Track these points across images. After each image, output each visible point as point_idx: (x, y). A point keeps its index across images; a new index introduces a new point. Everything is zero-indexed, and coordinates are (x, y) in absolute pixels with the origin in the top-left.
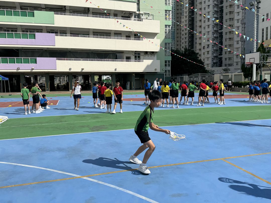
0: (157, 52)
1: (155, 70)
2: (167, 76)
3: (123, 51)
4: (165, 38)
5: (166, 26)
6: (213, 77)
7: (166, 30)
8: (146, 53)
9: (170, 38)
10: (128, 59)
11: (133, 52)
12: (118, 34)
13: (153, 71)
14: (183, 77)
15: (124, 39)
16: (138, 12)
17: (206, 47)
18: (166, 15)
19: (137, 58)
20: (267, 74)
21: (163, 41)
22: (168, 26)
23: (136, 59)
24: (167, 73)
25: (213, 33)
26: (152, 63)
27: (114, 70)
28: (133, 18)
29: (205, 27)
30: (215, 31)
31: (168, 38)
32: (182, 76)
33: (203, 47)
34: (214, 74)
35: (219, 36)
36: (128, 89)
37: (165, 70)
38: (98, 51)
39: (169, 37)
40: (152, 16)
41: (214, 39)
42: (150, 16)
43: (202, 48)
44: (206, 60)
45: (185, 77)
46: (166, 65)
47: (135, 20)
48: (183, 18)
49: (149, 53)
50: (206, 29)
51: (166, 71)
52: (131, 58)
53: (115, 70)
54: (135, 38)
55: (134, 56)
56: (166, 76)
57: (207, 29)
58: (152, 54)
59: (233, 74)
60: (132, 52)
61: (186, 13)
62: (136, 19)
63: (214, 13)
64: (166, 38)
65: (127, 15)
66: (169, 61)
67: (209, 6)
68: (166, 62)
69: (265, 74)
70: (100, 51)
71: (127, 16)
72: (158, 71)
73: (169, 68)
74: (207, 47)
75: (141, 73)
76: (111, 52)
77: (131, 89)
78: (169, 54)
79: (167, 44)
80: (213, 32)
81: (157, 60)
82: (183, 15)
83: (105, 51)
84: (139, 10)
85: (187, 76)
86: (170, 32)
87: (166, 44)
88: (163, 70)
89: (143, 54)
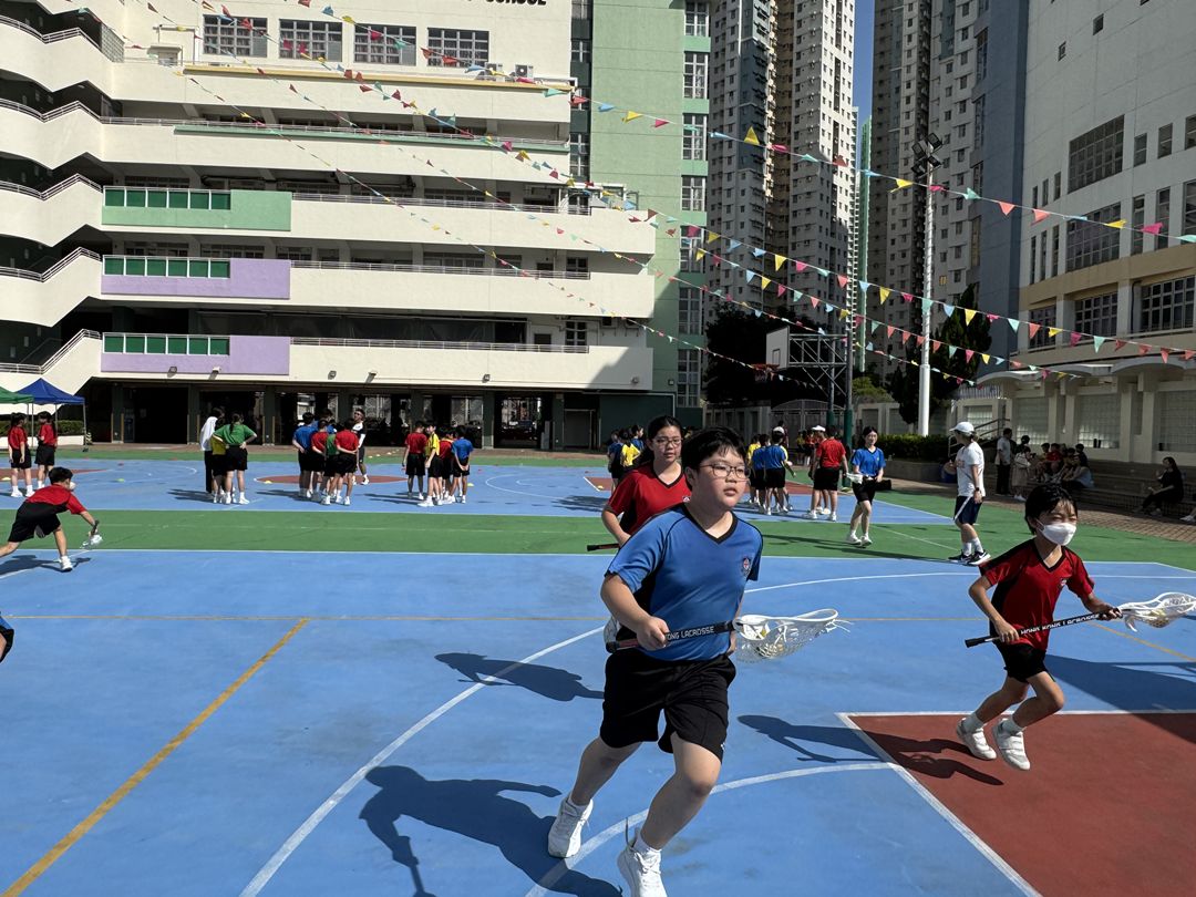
0: (645, 320)
2: (687, 406)
3: (524, 317)
4: (681, 271)
5: (685, 229)
7: (685, 243)
8: (606, 322)
9: (699, 271)
10: (543, 341)
11: (559, 319)
12: (510, 259)
13: (626, 385)
15: (530, 275)
16: (580, 186)
18: (686, 192)
19: (576, 339)
21: (674, 282)
22: (691, 231)
23: (572, 343)
24: (687, 395)
26: (624, 357)
27: (480, 378)
31: (692, 272)
37: (679, 385)
39: (695, 269)
40: (633, 198)
46: (682, 367)
49: (619, 323)
51: (682, 388)
52: (553, 339)
53: (485, 380)
54: (568, 271)
55: (564, 335)
56: (680, 406)
58: (626, 325)
60: (556, 317)
64: (687, 271)
66: (694, 352)
68: (682, 354)
71: (545, 197)
73: (695, 378)
78: (694, 328)
79: (689, 291)
84: (586, 176)
87: (683, 291)
88: (671, 383)
89: (595, 326)
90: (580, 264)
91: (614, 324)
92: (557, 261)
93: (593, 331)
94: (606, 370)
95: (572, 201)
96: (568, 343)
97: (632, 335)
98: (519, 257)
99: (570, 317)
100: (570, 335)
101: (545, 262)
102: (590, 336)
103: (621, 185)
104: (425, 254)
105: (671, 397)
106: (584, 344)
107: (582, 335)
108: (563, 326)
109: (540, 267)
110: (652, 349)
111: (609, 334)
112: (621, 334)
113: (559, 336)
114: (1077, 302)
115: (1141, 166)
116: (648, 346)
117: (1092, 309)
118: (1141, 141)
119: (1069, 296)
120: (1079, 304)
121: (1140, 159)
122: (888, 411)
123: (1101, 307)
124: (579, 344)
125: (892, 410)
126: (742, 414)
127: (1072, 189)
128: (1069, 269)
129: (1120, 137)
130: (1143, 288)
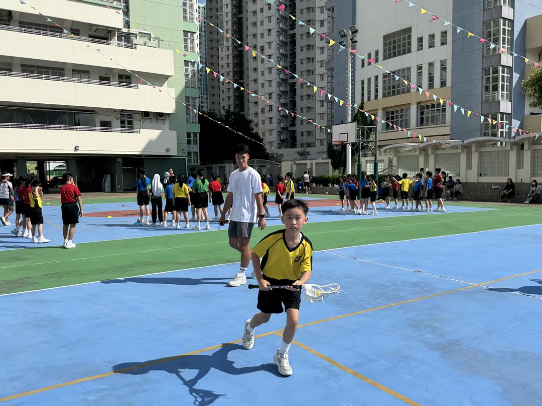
0: (169, 114)
1: (167, 150)
2: (193, 164)
3: (92, 110)
4: (186, 87)
5: (186, 62)
6: (279, 166)
7: (186, 70)
8: (146, 114)
9: (195, 88)
10: (106, 125)
12: (81, 72)
13: (162, 152)
14: (224, 167)
15: (95, 83)
16: (125, 30)
17: (267, 109)
18: (185, 40)
19: (126, 125)
20: (370, 163)
21: (182, 93)
22: (190, 63)
23: (124, 127)
24: (193, 158)
25: (279, 84)
26: (161, 135)
27: (73, 148)
28: (115, 41)
29: (264, 71)
30: (282, 80)
31: (192, 88)
32: (223, 165)
33: (262, 110)
34: (280, 162)
35: (289, 90)
36: (106, 191)
37: (188, 152)
38: (35, 108)
39: (193, 86)
40: (156, 41)
41: (281, 96)
42: (152, 40)
43: (260, 111)
44: (267, 133)
45: (228, 165)
46: (189, 142)
47: (119, 45)
48: (222, 51)
49: (153, 115)
50: (265, 75)
51: (189, 154)
52: (113, 124)
53: (76, 149)
54: (119, 82)
55: (119, 121)
56: (189, 164)
57: (267, 77)
58: (158, 117)
59: (314, 162)
60: (115, 111)
61: (228, 41)
62: (123, 43)
63: (278, 46)
64: (189, 87)
65: (101, 35)
66: (195, 134)
67: (270, 30)
68: (189, 135)
69: (367, 161)
70: (38, 108)
71: (103, 35)
72: (174, 152)
73: (196, 148)
74: (269, 111)
75: (135, 157)
76: (64, 109)
77: (113, 190)
78: (194, 121)
79: (191, 99)
80: (278, 82)
81: (170, 130)
82: (223, 45)
83: (50, 107)
84: (127, 24)
85: (233, 164)
86: (195, 76)
87: (187, 99)
88: (184, 151)
89: (139, 117)
90: (126, 78)
91: (151, 116)
92: (113, 76)
93: (137, 120)
94: (151, 143)
95: (119, 39)
96: (122, 127)
97: (160, 123)
98: (87, 72)
99: (123, 111)
100: (123, 122)
101: (105, 76)
102: (136, 123)
103: (149, 33)
104: (22, 65)
105: (185, 159)
106: (132, 127)
107: (130, 123)
108: (119, 116)
109: (101, 78)
110: (176, 132)
111: (147, 122)
112: (154, 122)
113: (116, 123)
114: (387, 112)
115: (421, 51)
117: (395, 115)
118: (420, 40)
119: (384, 109)
120: (387, 113)
121: (420, 47)
123: (399, 114)
124: (129, 127)
127: (385, 58)
128: (384, 96)
129: (410, 37)
130: (421, 106)
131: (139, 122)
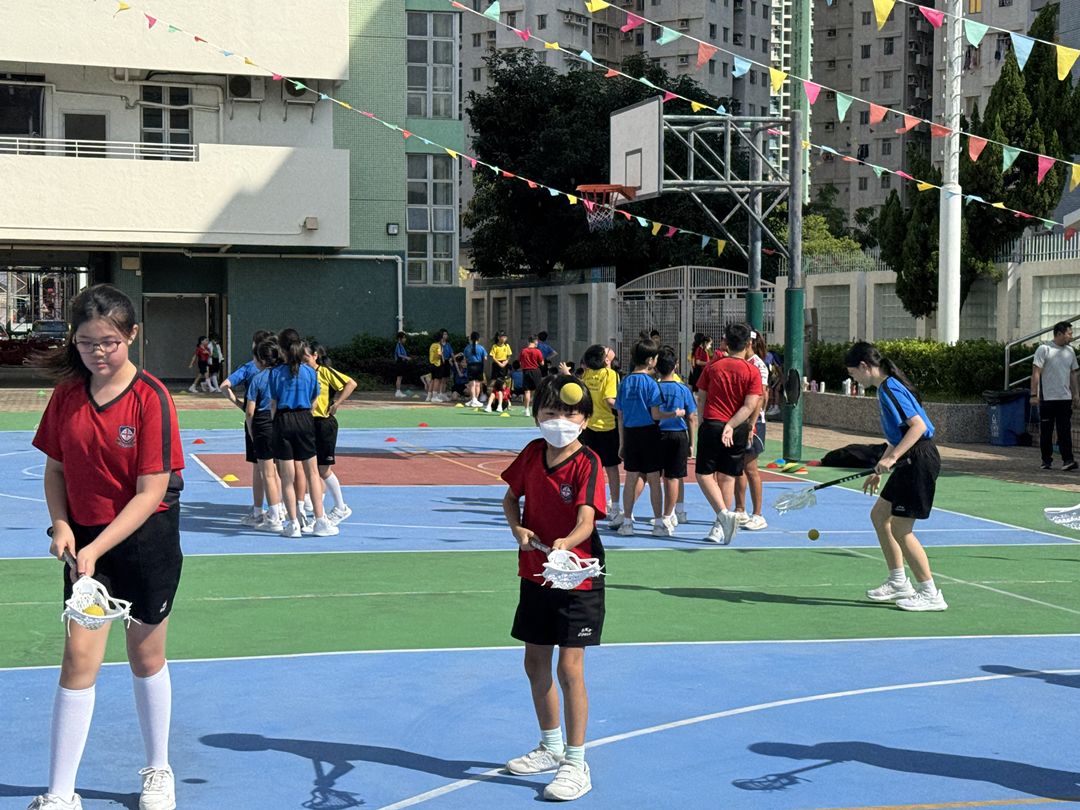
0: (332, 84)
1: (308, 229)
2: (430, 283)
8: (239, 86)
10: (87, 131)
11: (122, 78)
13: (288, 236)
19: (166, 128)
23: (158, 138)
24: (430, 259)
37: (411, 237)
46: (416, 195)
49: (269, 91)
51: (417, 243)
52: (111, 127)
55: (137, 113)
58: (287, 96)
60: (117, 75)
66: (443, 160)
68: (416, 165)
72: (335, 234)
73: (445, 219)
78: (442, 107)
79: (430, 19)
87: (416, 19)
88: (393, 230)
89: (213, 95)
91: (257, 93)
93: (205, 108)
94: (240, 201)
96: (147, 137)
97: (299, 118)
99: (150, 74)
100: (151, 118)
102: (200, 120)
105: (394, 263)
106: (186, 139)
107: (181, 119)
108: (135, 94)
110: (346, 153)
111: (245, 116)
112: (273, 114)
113: (126, 124)
116: (337, 145)
122: (871, 291)
124: (174, 138)
125: (879, 286)
126: (552, 300)
131: (214, 115)
